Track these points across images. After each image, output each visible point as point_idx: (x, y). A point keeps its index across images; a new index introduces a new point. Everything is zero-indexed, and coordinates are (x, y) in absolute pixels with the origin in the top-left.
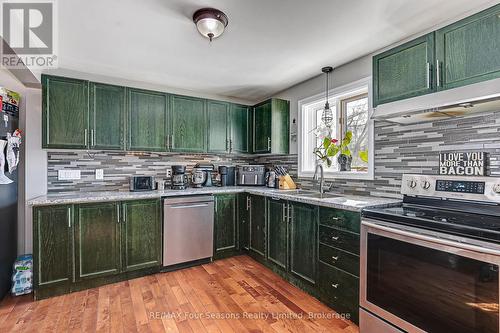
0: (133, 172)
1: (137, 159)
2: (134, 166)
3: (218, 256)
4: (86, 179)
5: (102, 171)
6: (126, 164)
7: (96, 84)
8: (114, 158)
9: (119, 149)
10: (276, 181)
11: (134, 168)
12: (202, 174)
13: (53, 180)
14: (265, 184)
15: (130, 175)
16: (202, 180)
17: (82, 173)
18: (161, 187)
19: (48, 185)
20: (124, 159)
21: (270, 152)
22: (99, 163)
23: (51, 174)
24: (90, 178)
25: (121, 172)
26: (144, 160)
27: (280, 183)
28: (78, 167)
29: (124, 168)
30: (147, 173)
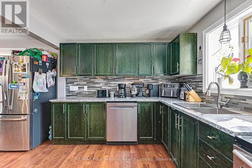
0: (101, 88)
1: (102, 81)
2: (101, 84)
3: (140, 142)
4: (80, 91)
5: (86, 87)
6: (97, 83)
7: (80, 44)
8: (92, 80)
9: (90, 75)
10: (185, 94)
11: (101, 85)
12: (136, 89)
13: (68, 91)
14: (177, 97)
15: (99, 89)
16: (136, 92)
17: (79, 88)
18: (112, 96)
19: (66, 93)
20: (96, 81)
21: (179, 73)
22: (86, 83)
23: (67, 88)
24: (82, 90)
25: (95, 87)
26: (106, 81)
27: (187, 97)
28: (77, 85)
29: (97, 85)
30: (107, 88)
